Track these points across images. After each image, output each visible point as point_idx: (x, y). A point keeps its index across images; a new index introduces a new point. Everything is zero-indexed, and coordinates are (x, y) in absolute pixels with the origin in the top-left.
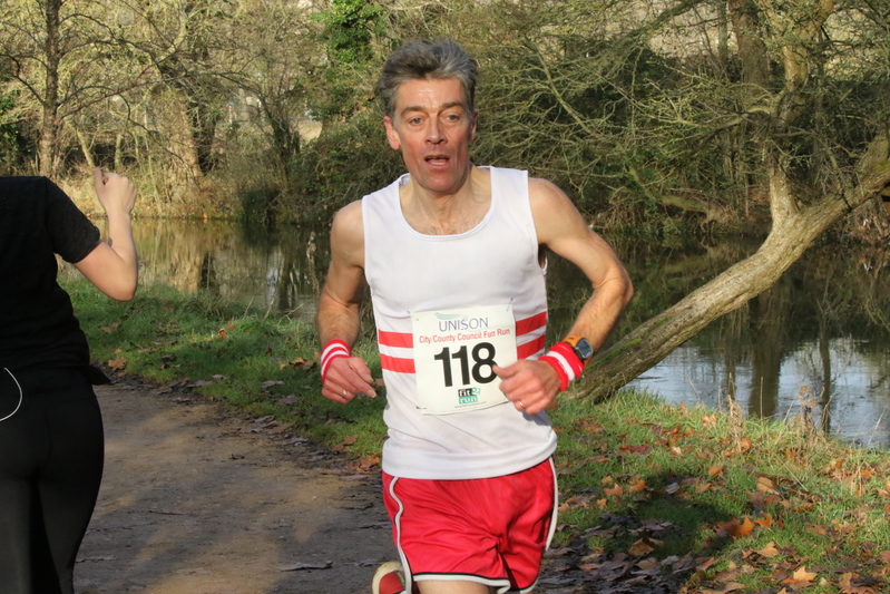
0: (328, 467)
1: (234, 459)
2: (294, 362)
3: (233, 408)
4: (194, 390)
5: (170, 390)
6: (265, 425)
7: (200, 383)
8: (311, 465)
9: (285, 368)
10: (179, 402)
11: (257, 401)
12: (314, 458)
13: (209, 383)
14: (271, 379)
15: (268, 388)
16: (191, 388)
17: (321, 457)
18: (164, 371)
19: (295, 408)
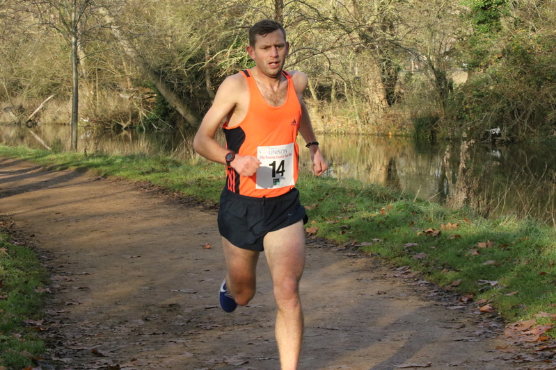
0: (440, 300)
1: (379, 294)
2: (426, 231)
3: (384, 260)
4: (360, 248)
5: (344, 248)
6: (403, 272)
7: (364, 244)
8: (429, 299)
9: (420, 235)
10: (349, 256)
11: (399, 256)
12: (432, 294)
13: (370, 244)
14: (411, 242)
15: (407, 248)
16: (357, 247)
17: (436, 294)
18: (341, 236)
19: (423, 261)
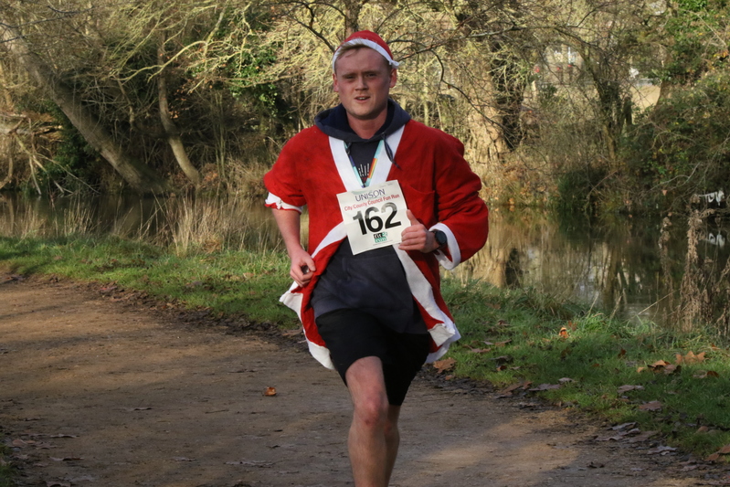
0: (703, 477)
1: (592, 467)
2: (654, 365)
3: (587, 414)
4: (538, 395)
5: (510, 393)
6: (625, 433)
7: (544, 386)
8: (682, 475)
9: (643, 371)
10: (521, 407)
11: (613, 406)
12: (686, 468)
13: (555, 387)
14: (629, 383)
15: (625, 393)
16: (534, 392)
17: (694, 467)
18: (500, 373)
19: (659, 414)
